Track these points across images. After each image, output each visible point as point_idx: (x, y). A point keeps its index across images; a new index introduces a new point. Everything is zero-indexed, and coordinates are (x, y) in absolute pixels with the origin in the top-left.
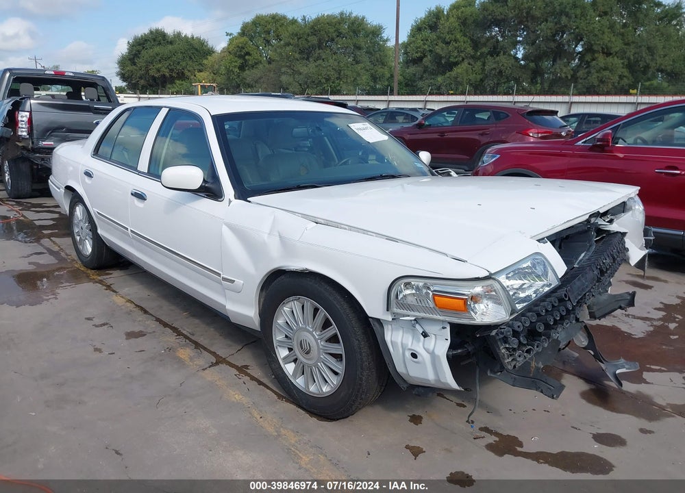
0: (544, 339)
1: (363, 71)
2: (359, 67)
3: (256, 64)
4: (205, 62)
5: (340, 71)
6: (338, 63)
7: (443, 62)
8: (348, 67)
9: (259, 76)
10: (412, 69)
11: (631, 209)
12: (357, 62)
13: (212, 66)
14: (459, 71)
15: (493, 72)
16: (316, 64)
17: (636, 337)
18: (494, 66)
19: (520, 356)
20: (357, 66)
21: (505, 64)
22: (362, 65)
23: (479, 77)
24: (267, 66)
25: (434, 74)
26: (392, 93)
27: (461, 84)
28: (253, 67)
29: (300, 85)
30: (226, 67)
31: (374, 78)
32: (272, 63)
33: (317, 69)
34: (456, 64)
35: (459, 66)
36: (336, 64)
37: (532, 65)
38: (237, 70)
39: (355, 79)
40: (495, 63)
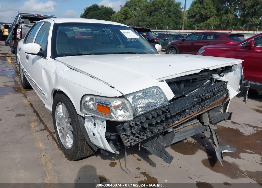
0: (148, 132)
1: (172, 21)
2: (170, 19)
3: (131, 17)
4: (111, 16)
5: (162, 20)
6: (162, 17)
7: (203, 17)
8: (166, 19)
9: (131, 22)
10: (191, 20)
11: (234, 70)
12: (170, 17)
13: (114, 18)
14: (210, 20)
15: (225, 21)
16: (153, 18)
17: (246, 135)
18: (226, 18)
19: (132, 140)
20: (169, 18)
21: (231, 18)
22: (171, 18)
23: (218, 23)
24: (134, 18)
25: (200, 22)
26: (181, 29)
27: (211, 26)
28: (129, 19)
29: (146, 26)
30: (119, 19)
31: (176, 23)
32: (137, 17)
33: (153, 20)
34: (209, 18)
35: (210, 18)
36: (161, 17)
37: (243, 19)
38: (123, 20)
39: (168, 24)
40: (226, 17)
